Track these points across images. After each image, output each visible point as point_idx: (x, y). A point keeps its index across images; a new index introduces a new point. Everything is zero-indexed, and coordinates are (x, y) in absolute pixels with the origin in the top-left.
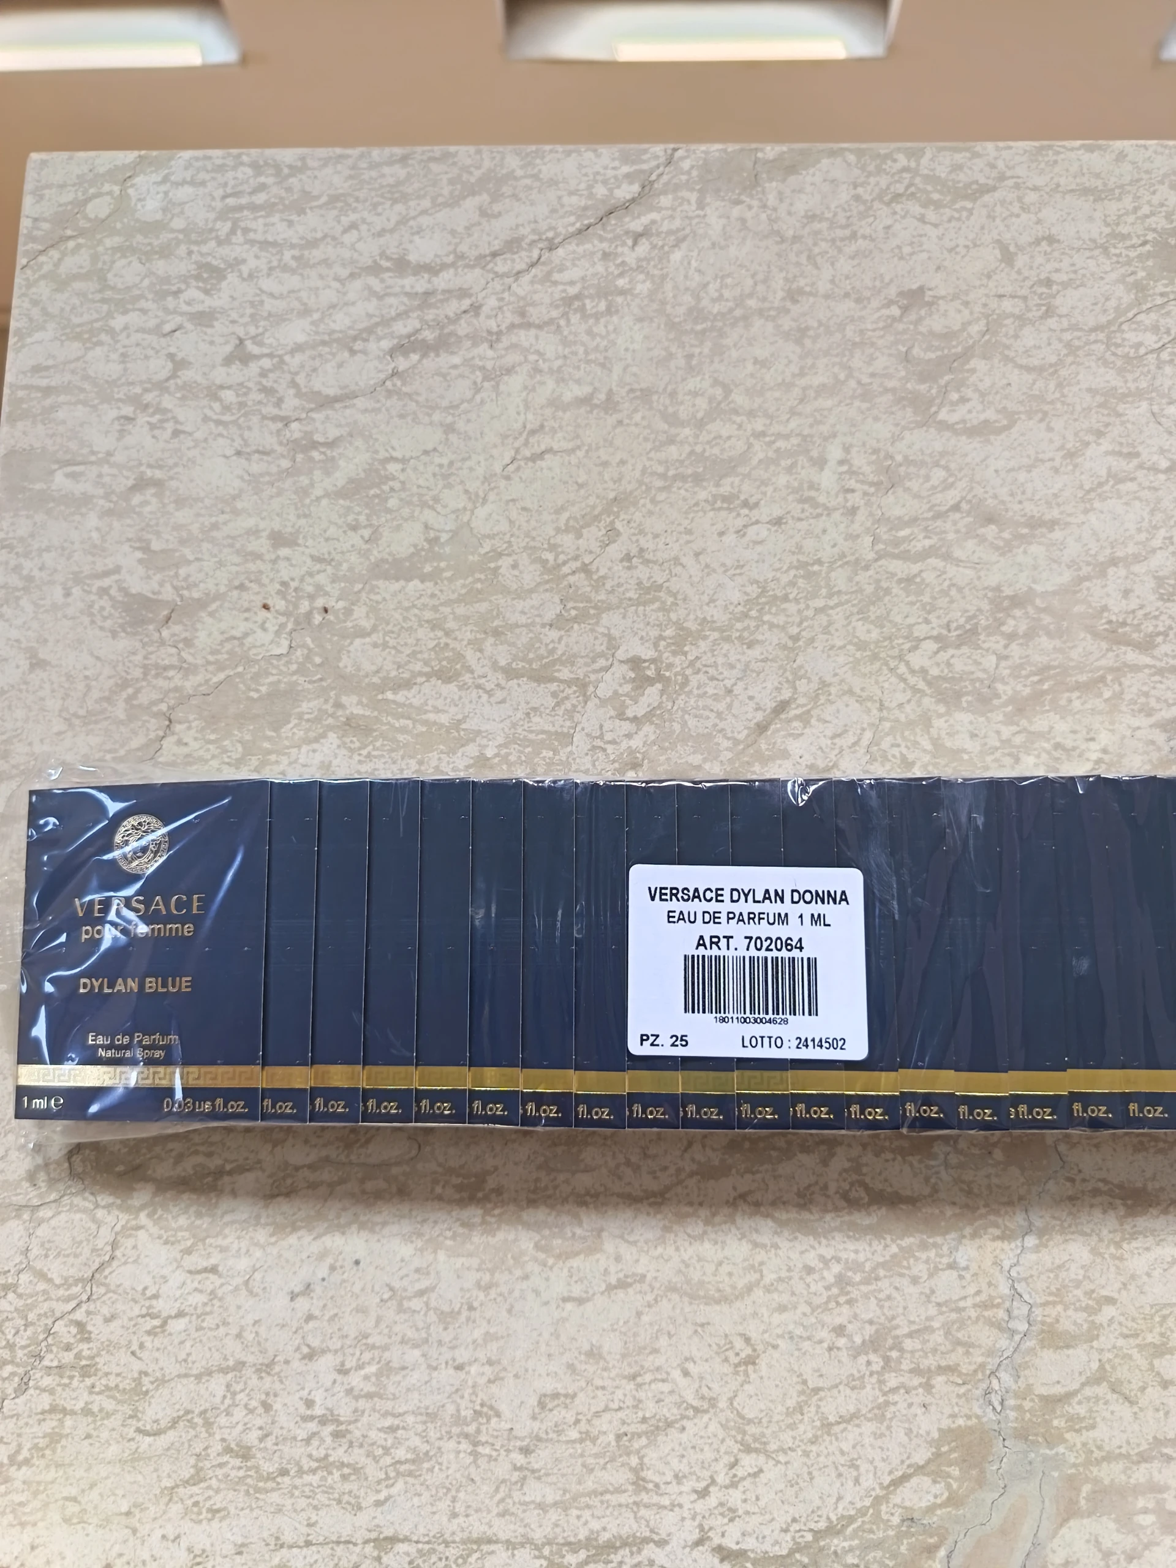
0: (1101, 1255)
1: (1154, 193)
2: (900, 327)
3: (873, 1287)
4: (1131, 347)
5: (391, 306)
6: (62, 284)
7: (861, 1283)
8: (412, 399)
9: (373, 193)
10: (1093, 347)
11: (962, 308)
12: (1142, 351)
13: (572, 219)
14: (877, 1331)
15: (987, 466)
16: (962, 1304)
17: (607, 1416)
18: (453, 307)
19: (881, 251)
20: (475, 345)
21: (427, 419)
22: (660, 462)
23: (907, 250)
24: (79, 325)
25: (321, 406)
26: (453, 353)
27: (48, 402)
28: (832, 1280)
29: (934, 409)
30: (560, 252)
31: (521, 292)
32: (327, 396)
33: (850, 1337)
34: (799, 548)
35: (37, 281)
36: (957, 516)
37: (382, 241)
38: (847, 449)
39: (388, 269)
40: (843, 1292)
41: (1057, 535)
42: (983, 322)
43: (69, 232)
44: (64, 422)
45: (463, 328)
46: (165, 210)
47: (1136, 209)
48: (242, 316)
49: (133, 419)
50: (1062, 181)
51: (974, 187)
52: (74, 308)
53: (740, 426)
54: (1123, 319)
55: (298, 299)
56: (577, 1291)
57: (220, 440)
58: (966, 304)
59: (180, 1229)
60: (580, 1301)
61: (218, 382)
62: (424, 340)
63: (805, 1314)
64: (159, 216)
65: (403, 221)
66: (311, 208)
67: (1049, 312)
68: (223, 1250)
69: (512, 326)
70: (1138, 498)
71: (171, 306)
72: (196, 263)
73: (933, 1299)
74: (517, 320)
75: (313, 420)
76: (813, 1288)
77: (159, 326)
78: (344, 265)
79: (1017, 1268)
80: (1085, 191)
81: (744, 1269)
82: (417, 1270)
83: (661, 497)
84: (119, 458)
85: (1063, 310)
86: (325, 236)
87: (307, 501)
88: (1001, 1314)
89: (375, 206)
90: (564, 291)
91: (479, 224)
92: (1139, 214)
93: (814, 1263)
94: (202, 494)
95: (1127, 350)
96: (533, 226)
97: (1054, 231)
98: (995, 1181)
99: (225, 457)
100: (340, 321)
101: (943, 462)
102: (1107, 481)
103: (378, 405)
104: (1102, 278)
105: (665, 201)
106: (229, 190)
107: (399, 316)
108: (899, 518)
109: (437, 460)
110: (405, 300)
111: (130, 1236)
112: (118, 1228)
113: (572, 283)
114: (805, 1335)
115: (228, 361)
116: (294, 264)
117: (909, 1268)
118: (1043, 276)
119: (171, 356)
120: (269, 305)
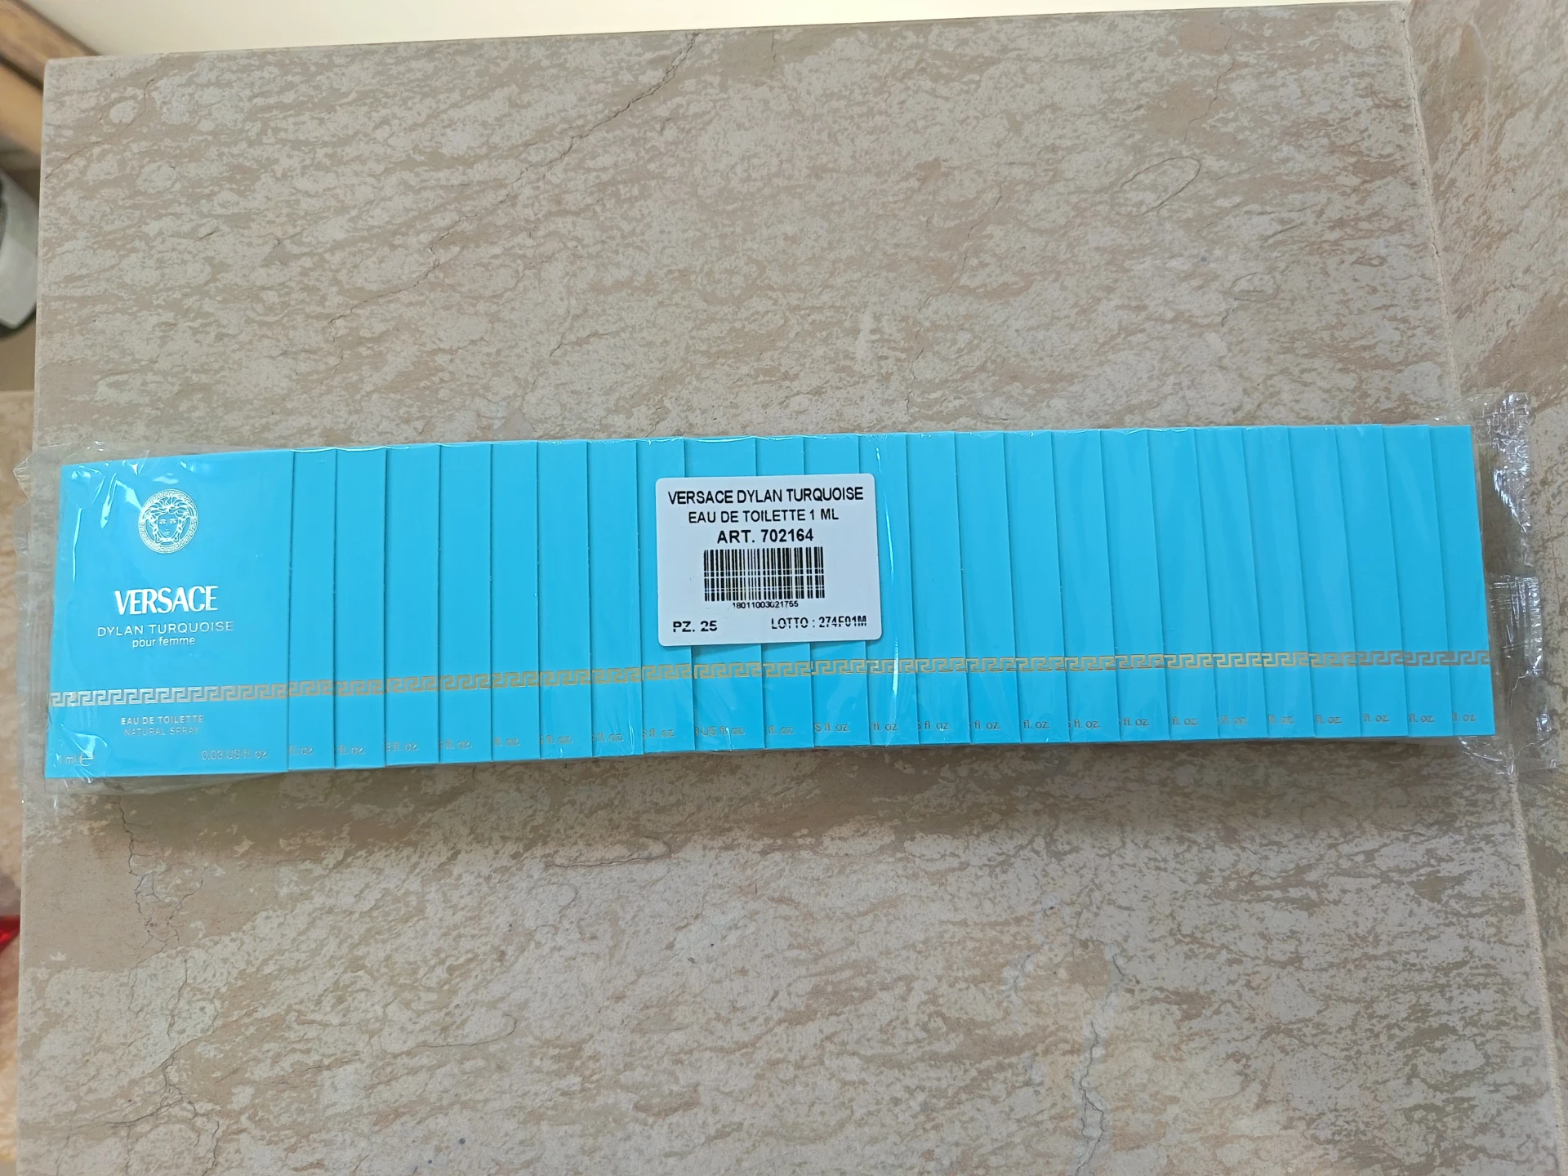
0: (1162, 1058)
1: (1145, 59)
2: (920, 198)
3: (957, 1111)
4: (1133, 206)
5: (427, 200)
6: (90, 192)
7: (945, 1108)
8: (455, 291)
9: (402, 88)
10: (1100, 207)
11: (976, 177)
12: (1144, 209)
13: (600, 106)
14: (963, 1152)
15: (1008, 327)
16: (1039, 1118)
18: (489, 199)
19: (898, 126)
20: (514, 234)
21: (471, 310)
22: (703, 341)
23: (920, 124)
24: (110, 233)
25: (365, 302)
26: (493, 243)
27: (85, 312)
28: (919, 1109)
29: (955, 275)
30: (592, 139)
31: (556, 181)
32: (371, 291)
33: (938, 1160)
34: (840, 414)
35: (64, 189)
36: (984, 376)
37: (414, 135)
38: (877, 318)
39: (422, 164)
40: (929, 1119)
41: (1076, 388)
42: (996, 191)
43: (94, 139)
44: (103, 332)
45: (501, 219)
46: (193, 113)
47: (1129, 76)
48: (278, 217)
49: (175, 325)
50: (1061, 51)
51: (981, 60)
52: (104, 215)
53: (776, 303)
54: (1124, 180)
55: (336, 197)
56: (678, 1145)
57: (266, 342)
58: (979, 173)
59: (284, 1127)
60: (681, 1155)
61: (258, 283)
62: (463, 232)
63: (895, 1144)
64: (186, 119)
65: (435, 115)
66: (341, 105)
67: (1056, 177)
68: (327, 1143)
69: (550, 214)
70: (1148, 348)
71: (205, 210)
72: (227, 165)
73: (1012, 1116)
74: (554, 208)
75: (358, 315)
76: (901, 1119)
77: (195, 229)
78: (378, 161)
79: (1087, 1079)
80: (1082, 60)
81: (835, 1107)
82: (521, 1143)
83: (707, 373)
84: (163, 364)
85: (1070, 175)
86: (356, 134)
87: (358, 397)
88: (1076, 1123)
89: (405, 101)
90: (598, 177)
91: (510, 115)
92: (1133, 79)
93: (900, 1093)
94: (251, 397)
95: (1129, 209)
96: (563, 114)
97: (1056, 99)
98: (1061, 998)
99: (272, 358)
100: (378, 217)
101: (967, 326)
102: (1119, 334)
103: (422, 298)
104: (1103, 142)
105: (690, 84)
106: (256, 90)
107: (436, 210)
108: (929, 381)
109: (486, 350)
110: (441, 193)
111: (232, 1140)
112: (219, 1133)
113: (604, 169)
114: (896, 1163)
115: (267, 263)
116: (328, 162)
117: (988, 1089)
118: (1049, 142)
119: (209, 260)
120: (306, 204)
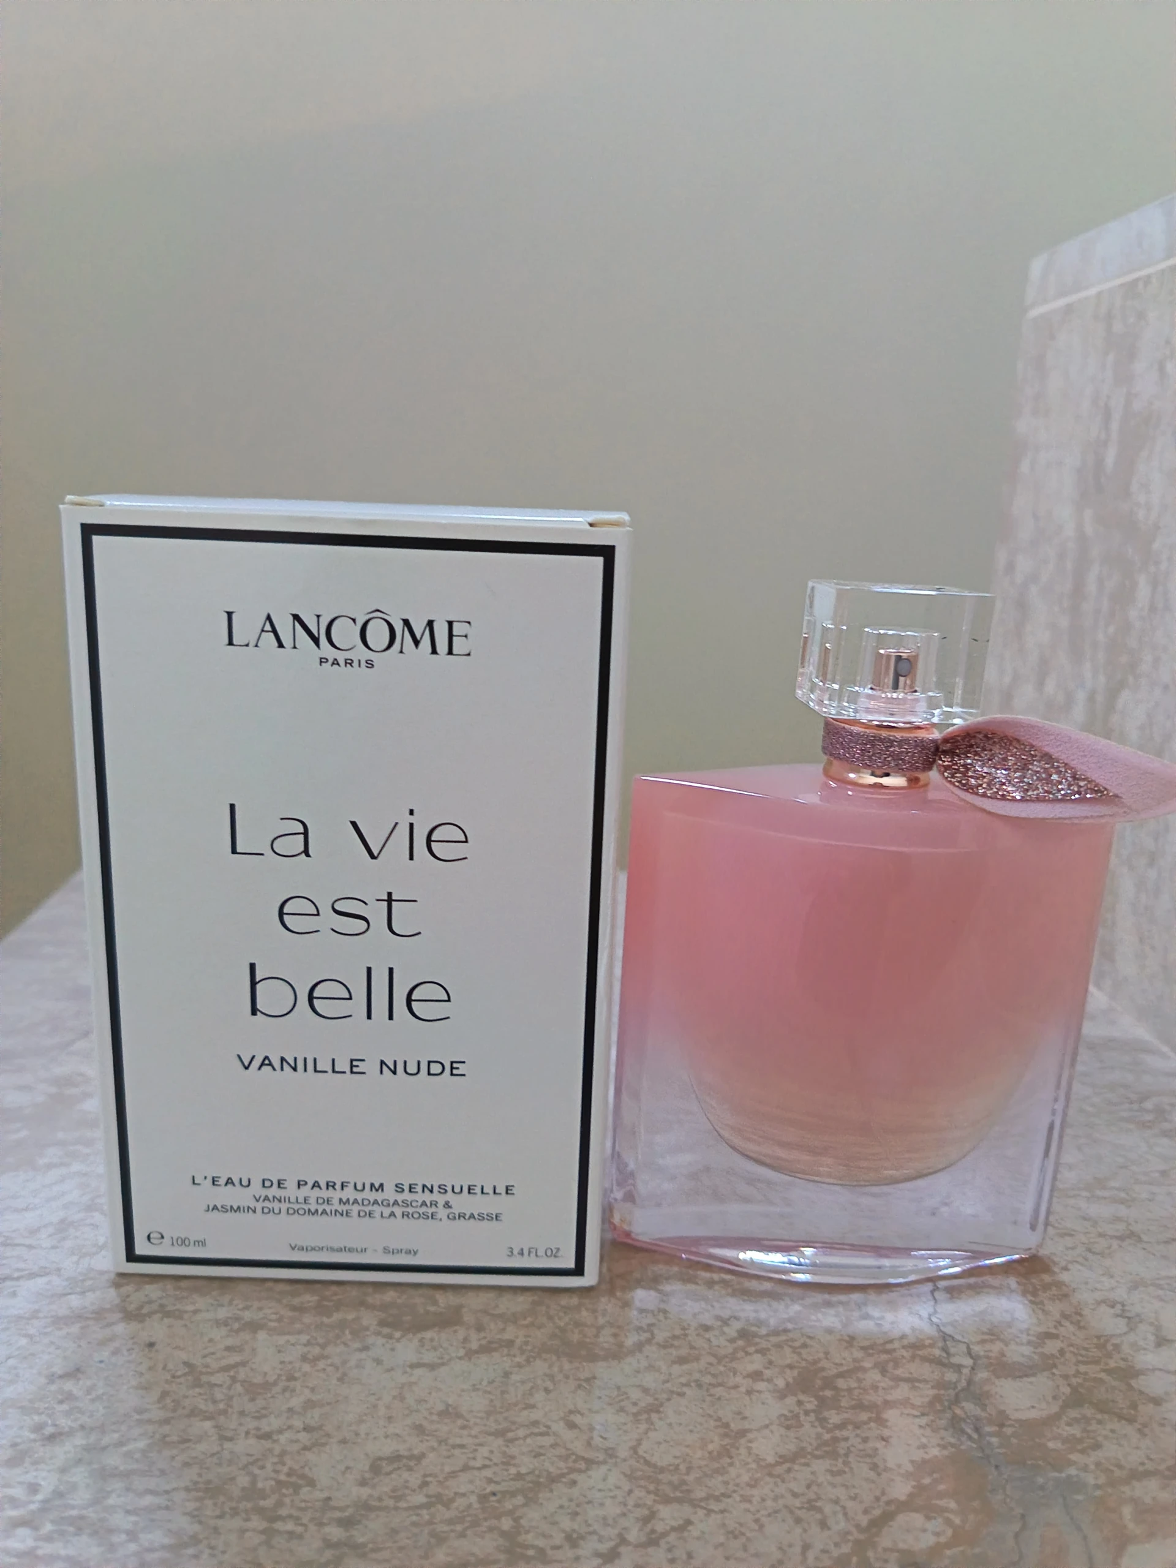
14: (801, 1374)
17: (464, 1477)
28: (735, 1334)
33: (770, 1381)
56: (429, 1357)
60: (432, 1367)
63: (711, 1364)
76: (715, 1342)
82: (227, 1349)
